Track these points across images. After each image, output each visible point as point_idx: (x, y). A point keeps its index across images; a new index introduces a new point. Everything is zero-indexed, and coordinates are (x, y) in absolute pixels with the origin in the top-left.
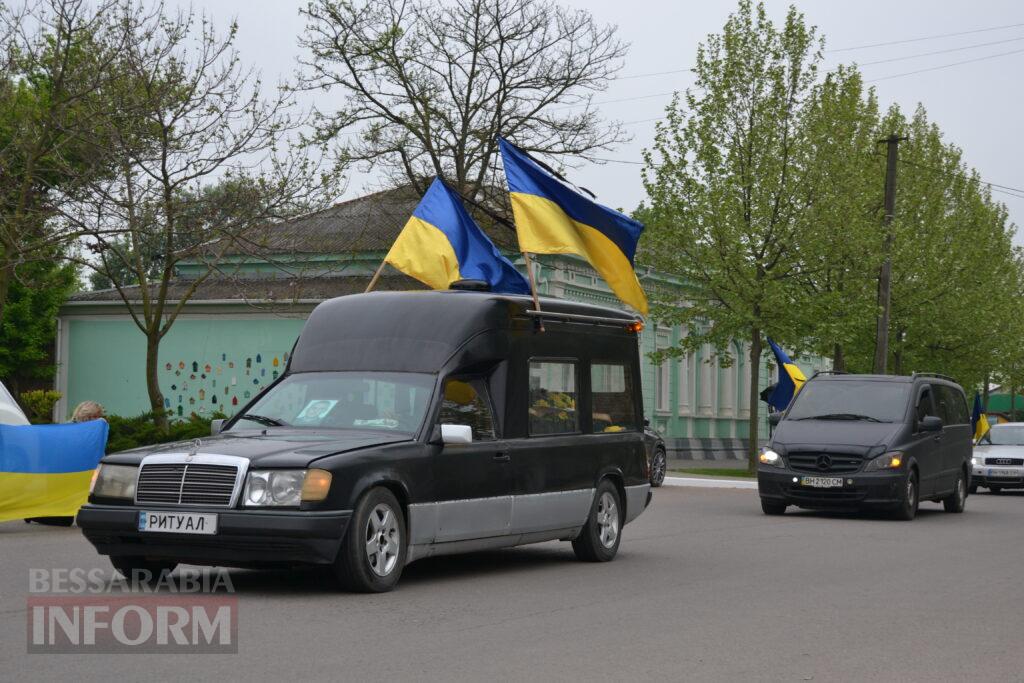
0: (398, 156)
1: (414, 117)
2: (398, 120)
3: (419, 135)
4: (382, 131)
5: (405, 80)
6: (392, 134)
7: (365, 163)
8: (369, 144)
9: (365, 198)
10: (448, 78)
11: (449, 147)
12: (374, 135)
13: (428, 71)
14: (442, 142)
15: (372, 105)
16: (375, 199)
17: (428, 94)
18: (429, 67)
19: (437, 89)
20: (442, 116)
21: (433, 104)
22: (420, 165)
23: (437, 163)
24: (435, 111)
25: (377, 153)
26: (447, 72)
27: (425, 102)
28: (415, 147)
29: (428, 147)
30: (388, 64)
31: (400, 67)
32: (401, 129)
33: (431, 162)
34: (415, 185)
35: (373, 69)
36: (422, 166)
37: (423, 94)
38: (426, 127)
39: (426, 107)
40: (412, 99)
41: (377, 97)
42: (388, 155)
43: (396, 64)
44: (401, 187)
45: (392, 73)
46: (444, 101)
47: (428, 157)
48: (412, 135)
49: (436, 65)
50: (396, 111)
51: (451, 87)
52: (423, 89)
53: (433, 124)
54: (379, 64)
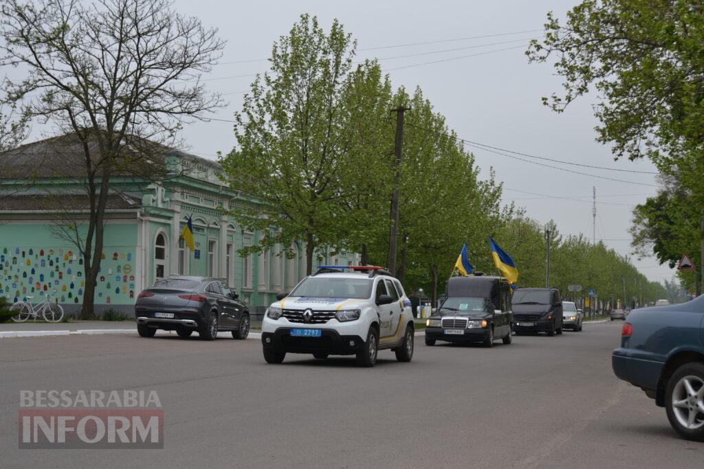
0: (66, 113)
1: (77, 87)
2: (66, 88)
3: (81, 99)
4: (55, 95)
5: (71, 61)
6: (61, 97)
7: (43, 117)
8: (45, 104)
9: (42, 141)
10: (102, 60)
11: (102, 107)
12: (49, 98)
13: (87, 55)
14: (97, 104)
15: (48, 77)
16: (50, 142)
17: (87, 71)
18: (89, 53)
19: (94, 68)
20: (97, 86)
21: (91, 78)
22: (82, 120)
23: (93, 118)
24: (92, 83)
25: (51, 111)
26: (100, 56)
27: (85, 76)
28: (78, 107)
29: (87, 107)
30: (59, 49)
31: (68, 51)
32: (68, 95)
33: (89, 118)
34: (78, 133)
35: (48, 52)
36: (83, 120)
37: (84, 71)
38: (86, 94)
39: (86, 80)
40: (76, 74)
41: (52, 72)
42: (59, 112)
43: (65, 50)
44: (68, 134)
45: (62, 55)
46: (99, 75)
47: (87, 114)
48: (76, 99)
49: (93, 51)
50: (65, 82)
51: (103, 67)
52: (84, 67)
53: (90, 91)
54: (53, 49)
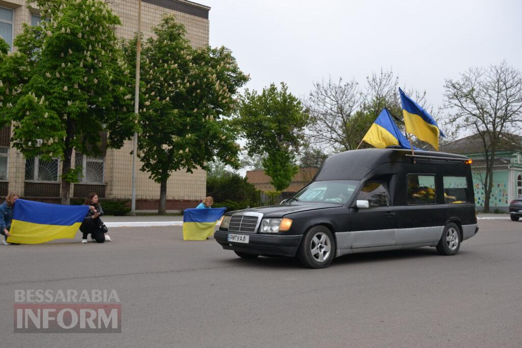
0: (475, 125)
1: (479, 114)
2: (474, 115)
3: (481, 119)
4: (469, 119)
5: (476, 103)
6: (472, 119)
7: (465, 128)
8: (465, 122)
9: (464, 138)
10: (490, 101)
11: (490, 122)
12: (467, 120)
13: (483, 100)
14: (488, 121)
15: (467, 111)
16: (468, 138)
17: (483, 107)
18: (484, 99)
19: (486, 105)
20: (488, 113)
21: (485, 110)
22: (481, 128)
23: (487, 127)
24: (486, 112)
25: (468, 125)
26: (489, 100)
27: (482, 109)
28: (480, 122)
29: (484, 122)
30: (471, 99)
31: (474, 99)
32: (475, 118)
33: (485, 127)
34: (480, 133)
35: (466, 101)
36: (482, 128)
37: (482, 107)
38: (483, 116)
39: (483, 111)
40: (478, 109)
41: (467, 109)
42: (472, 125)
43: (473, 99)
44: (476, 134)
45: (472, 101)
46: (489, 108)
47: (484, 125)
48: (479, 119)
49: (485, 98)
50: (473, 113)
51: (490, 104)
52: (482, 106)
53: (485, 115)
54: (468, 99)
